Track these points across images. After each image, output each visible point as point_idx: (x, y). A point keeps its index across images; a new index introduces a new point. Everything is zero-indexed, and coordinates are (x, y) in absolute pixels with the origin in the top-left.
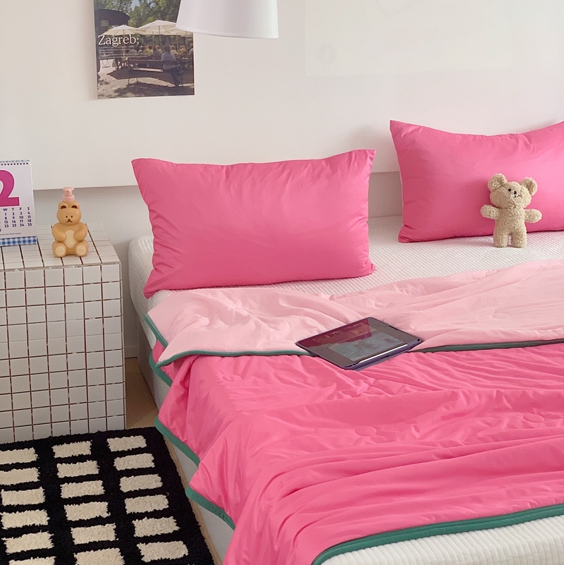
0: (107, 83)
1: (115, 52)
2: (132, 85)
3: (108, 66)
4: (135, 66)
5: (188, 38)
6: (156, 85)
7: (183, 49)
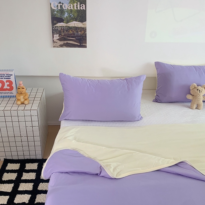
0: (56, 42)
1: (59, 32)
2: (65, 43)
3: (57, 37)
4: (66, 37)
5: (85, 28)
6: (73, 44)
7: (83, 32)
